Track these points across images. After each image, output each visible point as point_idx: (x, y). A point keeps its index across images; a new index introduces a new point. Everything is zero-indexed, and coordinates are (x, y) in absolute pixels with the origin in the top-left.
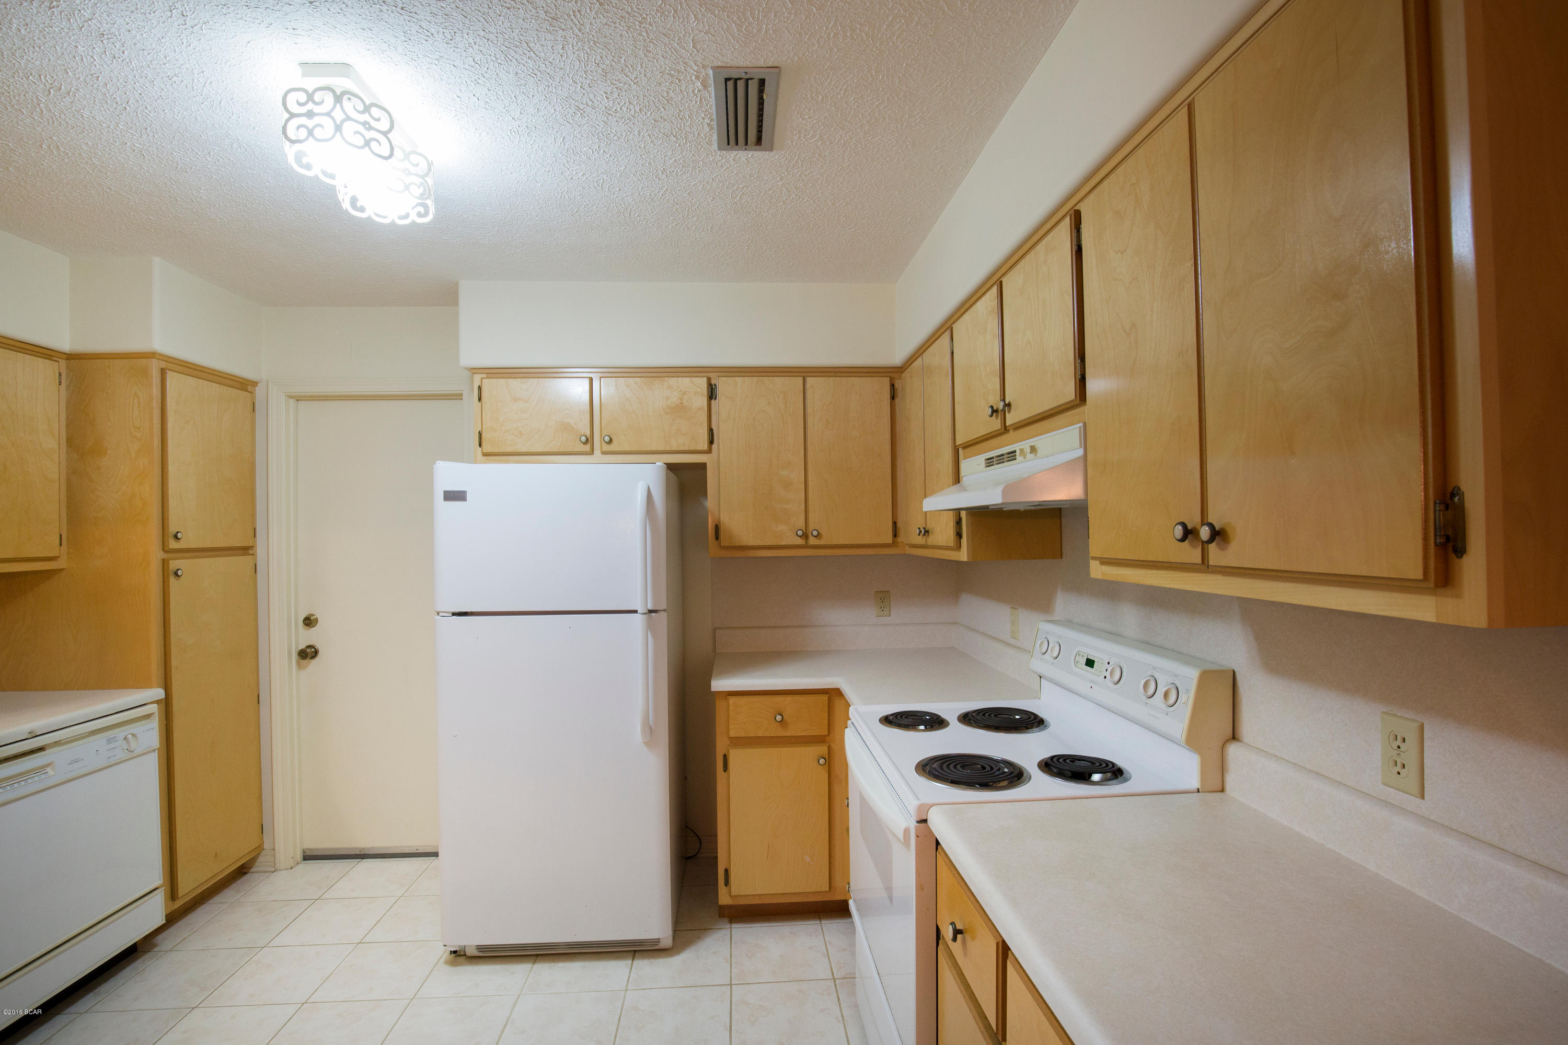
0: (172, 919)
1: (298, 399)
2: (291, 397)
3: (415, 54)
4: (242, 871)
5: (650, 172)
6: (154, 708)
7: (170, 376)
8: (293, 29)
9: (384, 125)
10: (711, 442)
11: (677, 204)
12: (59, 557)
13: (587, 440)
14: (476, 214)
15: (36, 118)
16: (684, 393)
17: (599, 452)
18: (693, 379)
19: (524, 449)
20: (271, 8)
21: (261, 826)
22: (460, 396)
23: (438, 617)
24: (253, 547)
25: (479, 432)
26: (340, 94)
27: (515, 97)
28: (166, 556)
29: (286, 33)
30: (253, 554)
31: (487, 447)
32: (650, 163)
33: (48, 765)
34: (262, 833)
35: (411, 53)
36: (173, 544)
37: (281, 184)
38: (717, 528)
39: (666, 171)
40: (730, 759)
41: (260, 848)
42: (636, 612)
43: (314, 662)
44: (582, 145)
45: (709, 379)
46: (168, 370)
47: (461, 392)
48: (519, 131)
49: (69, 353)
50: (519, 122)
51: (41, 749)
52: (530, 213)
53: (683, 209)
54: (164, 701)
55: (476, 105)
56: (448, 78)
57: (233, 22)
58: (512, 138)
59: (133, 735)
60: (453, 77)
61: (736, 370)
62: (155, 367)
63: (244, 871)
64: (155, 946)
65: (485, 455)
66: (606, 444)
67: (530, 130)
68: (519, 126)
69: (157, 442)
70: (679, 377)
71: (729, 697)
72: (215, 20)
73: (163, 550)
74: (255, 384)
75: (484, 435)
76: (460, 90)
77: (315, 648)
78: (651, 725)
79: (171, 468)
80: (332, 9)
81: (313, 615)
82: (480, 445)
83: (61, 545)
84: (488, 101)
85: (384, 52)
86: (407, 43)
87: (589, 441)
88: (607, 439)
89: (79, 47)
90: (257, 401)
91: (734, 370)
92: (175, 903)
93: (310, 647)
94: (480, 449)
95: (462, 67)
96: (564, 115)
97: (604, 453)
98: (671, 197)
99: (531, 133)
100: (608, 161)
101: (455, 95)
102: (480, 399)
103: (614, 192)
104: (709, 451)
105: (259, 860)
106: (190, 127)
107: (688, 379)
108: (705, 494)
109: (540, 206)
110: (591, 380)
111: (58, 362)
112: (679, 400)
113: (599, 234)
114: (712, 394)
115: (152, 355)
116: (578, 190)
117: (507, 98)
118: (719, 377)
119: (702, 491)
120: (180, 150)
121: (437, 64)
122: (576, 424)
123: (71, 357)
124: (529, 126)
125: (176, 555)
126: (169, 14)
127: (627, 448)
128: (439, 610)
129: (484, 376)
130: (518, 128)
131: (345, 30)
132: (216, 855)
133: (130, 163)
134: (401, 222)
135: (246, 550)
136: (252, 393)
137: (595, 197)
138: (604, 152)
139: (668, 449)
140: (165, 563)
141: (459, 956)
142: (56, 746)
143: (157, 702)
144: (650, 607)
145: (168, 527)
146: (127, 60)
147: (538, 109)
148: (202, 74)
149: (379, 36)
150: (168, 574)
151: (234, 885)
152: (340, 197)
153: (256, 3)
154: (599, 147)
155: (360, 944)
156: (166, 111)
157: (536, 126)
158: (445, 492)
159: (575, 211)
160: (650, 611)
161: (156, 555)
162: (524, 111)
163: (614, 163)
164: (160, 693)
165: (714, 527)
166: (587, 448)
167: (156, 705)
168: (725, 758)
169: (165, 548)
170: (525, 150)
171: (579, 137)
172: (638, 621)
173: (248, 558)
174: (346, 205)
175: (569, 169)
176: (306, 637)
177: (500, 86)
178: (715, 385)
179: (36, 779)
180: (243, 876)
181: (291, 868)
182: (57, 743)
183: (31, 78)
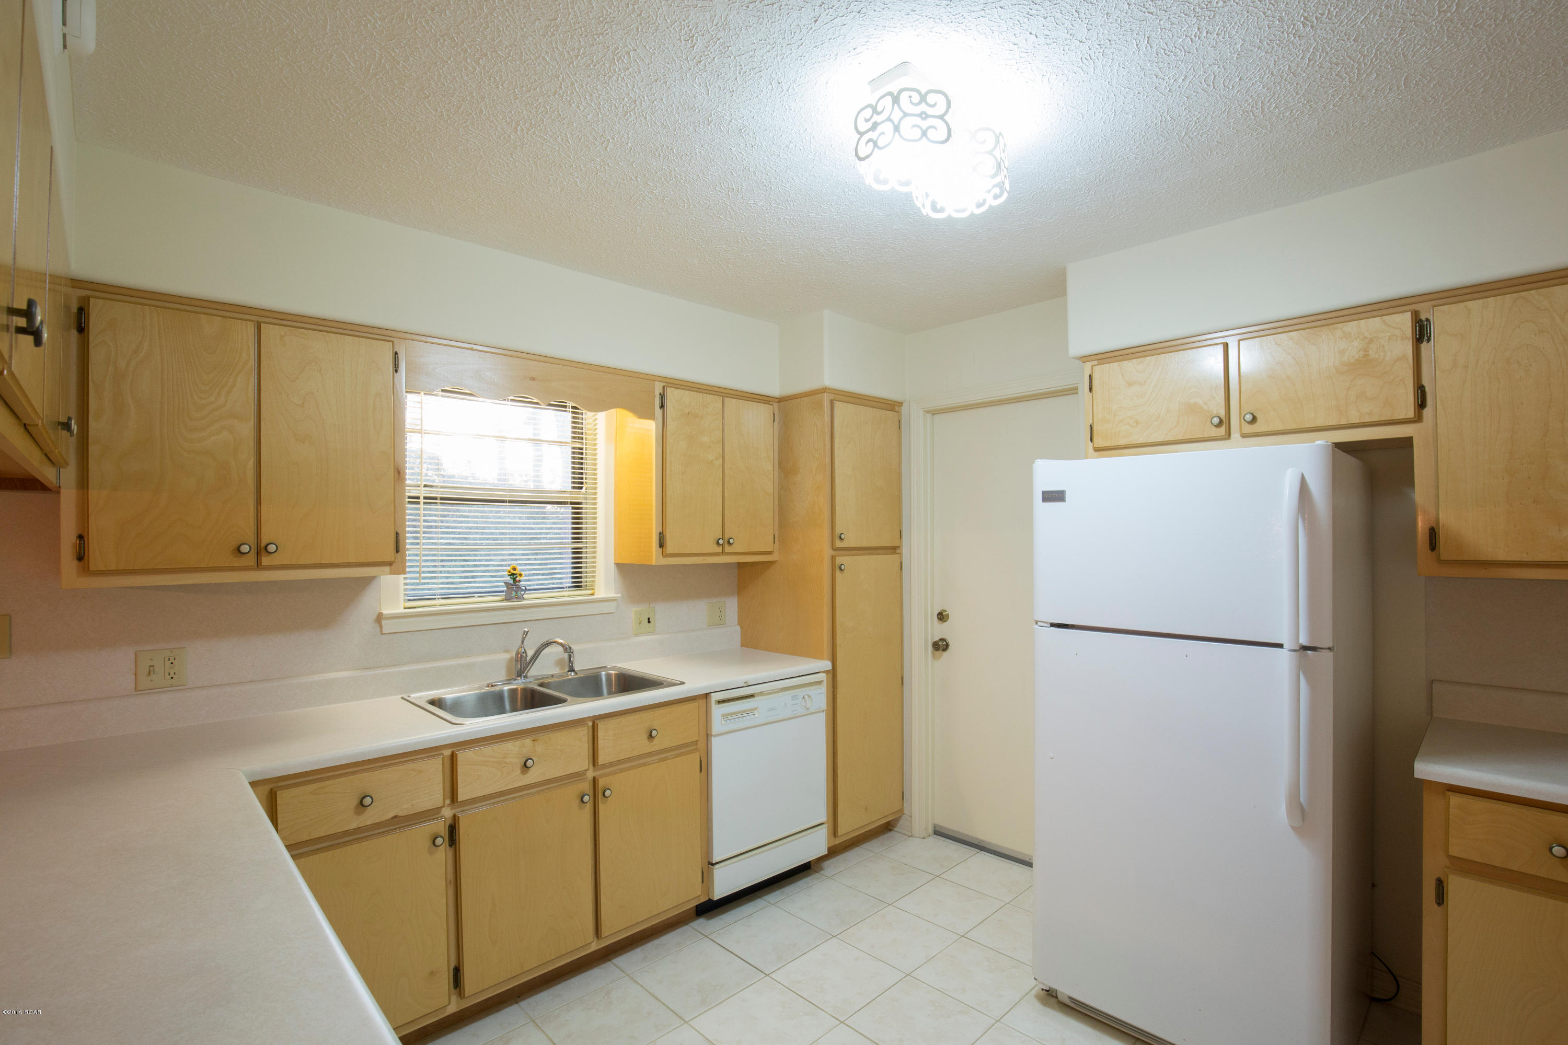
0: (833, 852)
1: (934, 412)
2: (928, 412)
3: (960, 15)
4: (887, 828)
5: (1283, 33)
6: (822, 677)
7: (836, 404)
8: (854, 49)
9: (940, 109)
10: (1421, 403)
11: (1337, 64)
12: (773, 552)
13: (1221, 421)
14: (1066, 180)
15: (729, 219)
16: (1371, 341)
17: (1238, 435)
18: (1384, 318)
19: (1141, 440)
20: (833, 38)
21: (902, 793)
22: (1074, 390)
23: (1036, 627)
24: (899, 547)
25: (1091, 426)
26: (897, 94)
27: (1076, 11)
28: (834, 553)
29: (850, 56)
30: (899, 554)
31: (1098, 442)
32: (1281, 20)
33: (756, 709)
34: (903, 799)
35: (957, 17)
36: (839, 544)
37: (888, 213)
38: (1433, 534)
39: (1310, 19)
40: (1450, 888)
41: (901, 811)
42: (1280, 646)
43: (945, 654)
44: (1175, 37)
45: (1416, 315)
46: (836, 400)
47: (1076, 385)
48: (1091, 55)
49: (779, 397)
50: (1088, 43)
51: (752, 696)
52: (1127, 158)
53: (1349, 70)
54: (832, 671)
55: (1036, 46)
56: (999, 26)
57: (811, 69)
58: (1085, 67)
59: (809, 696)
60: (1004, 22)
61: (1468, 291)
62: (826, 398)
63: (890, 827)
64: (822, 869)
65: (1097, 450)
66: (1247, 425)
67: (1104, 47)
68: (1090, 49)
69: (828, 460)
70: (1361, 319)
71: (1450, 793)
72: (800, 75)
73: (832, 548)
74: (900, 404)
75: (1095, 428)
76: (1015, 35)
77: (946, 642)
78: (1304, 806)
79: (838, 481)
80: (878, 9)
81: (945, 611)
82: (1091, 440)
83: (774, 542)
84: (1047, 32)
85: (932, 30)
86: (949, 6)
87: (1223, 422)
88: (1249, 417)
89: (732, 149)
90: (903, 419)
91: (1465, 291)
92: (837, 839)
93: (942, 640)
94: (1091, 444)
95: (1010, 5)
96: (1142, 4)
97: (1244, 436)
98: (1325, 58)
99: (1107, 51)
100: (1216, 43)
101: (1011, 44)
102: (1091, 389)
103: (1233, 87)
104: (1418, 418)
105: (900, 822)
106: (812, 185)
107: (1377, 319)
108: (1410, 482)
109: (1137, 144)
110: (1226, 346)
111: (772, 405)
112: (1362, 352)
113: (1222, 154)
114: (1421, 332)
115: (824, 390)
116: (1182, 103)
117: (1067, 18)
118: (1434, 306)
119: (1406, 476)
120: (813, 210)
121: (984, 15)
122: (1206, 404)
123: (781, 400)
124: (1102, 42)
125: (841, 553)
126: (770, 87)
127: (1279, 427)
128: (1037, 619)
129: (1096, 362)
130: (1090, 52)
131: (894, 25)
132: (866, 809)
133: (788, 234)
134: (978, 211)
135: (894, 550)
136: (898, 412)
137: (1207, 104)
138: (1207, 33)
139: (1344, 422)
140: (833, 558)
141: (1050, 996)
142: (761, 695)
143: (827, 672)
144: (1303, 641)
145: (835, 531)
146: (760, 145)
147: (1107, 14)
148: (806, 132)
149: (922, 14)
150: (836, 568)
151: (881, 838)
152: (918, 204)
153: (821, 40)
154: (1199, 29)
155: (963, 938)
156: (795, 178)
157: (1110, 38)
158: (1044, 493)
159: (1184, 133)
160: (1305, 648)
161: (828, 552)
162: (1091, 25)
163: (1225, 43)
164: (828, 665)
165: (1428, 532)
166: (1222, 431)
167: (825, 674)
168: (1440, 885)
169: (835, 549)
170: (1103, 76)
171: (1168, 27)
172: (1283, 660)
173: (895, 557)
174: (927, 211)
175: (1164, 79)
176: (940, 631)
177: (1056, 6)
178: (1427, 320)
179: (748, 717)
180: (888, 832)
181: (924, 838)
182: (761, 694)
183: (717, 188)
